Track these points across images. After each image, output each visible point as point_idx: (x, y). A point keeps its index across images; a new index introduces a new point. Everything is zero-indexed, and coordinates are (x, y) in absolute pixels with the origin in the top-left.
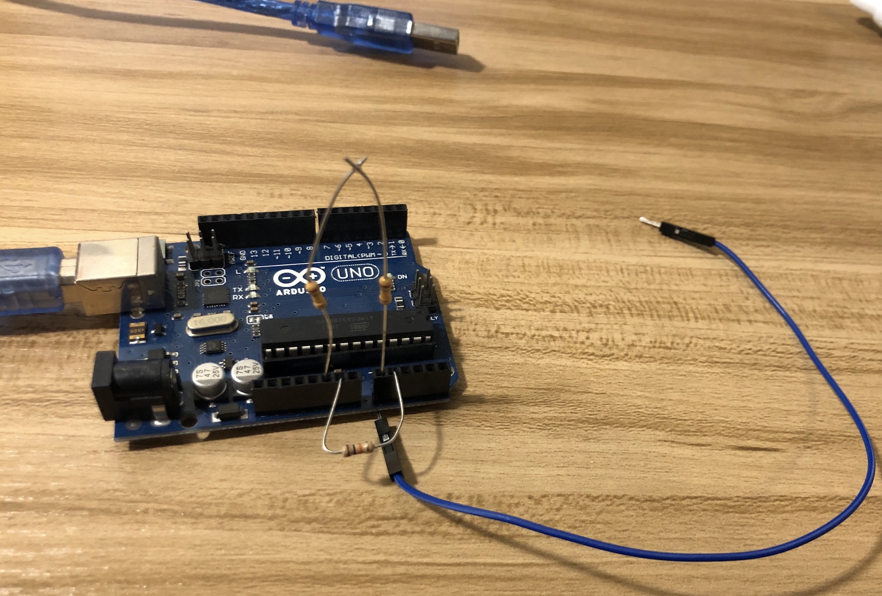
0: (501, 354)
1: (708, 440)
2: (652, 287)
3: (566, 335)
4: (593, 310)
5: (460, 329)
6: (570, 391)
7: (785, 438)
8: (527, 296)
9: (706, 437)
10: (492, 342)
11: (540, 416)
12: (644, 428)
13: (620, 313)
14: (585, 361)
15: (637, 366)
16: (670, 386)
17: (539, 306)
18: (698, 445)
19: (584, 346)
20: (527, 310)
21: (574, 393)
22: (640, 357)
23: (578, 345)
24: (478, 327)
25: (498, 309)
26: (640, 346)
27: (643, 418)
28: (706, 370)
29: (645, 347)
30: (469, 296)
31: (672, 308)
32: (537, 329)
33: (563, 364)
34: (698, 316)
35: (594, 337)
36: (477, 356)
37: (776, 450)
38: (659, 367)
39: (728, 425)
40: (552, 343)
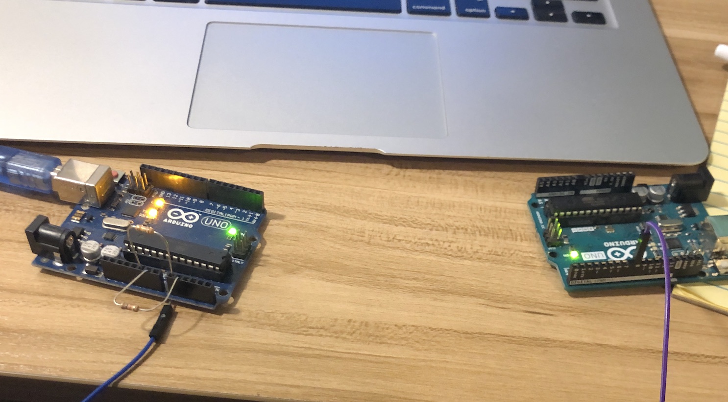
0: (394, 251)
1: (510, 306)
2: (498, 220)
3: (436, 243)
4: (457, 230)
5: (371, 235)
6: (431, 274)
7: (558, 309)
8: (417, 220)
9: (509, 304)
10: (390, 244)
11: (411, 286)
12: (472, 297)
13: (474, 234)
14: (445, 258)
15: (476, 263)
16: (494, 276)
17: (423, 226)
18: (503, 308)
19: (446, 250)
20: (415, 228)
21: (434, 275)
22: (480, 259)
23: (443, 250)
24: (382, 235)
25: (397, 226)
26: (481, 253)
27: (473, 291)
28: (520, 268)
29: (484, 254)
30: (380, 217)
31: (508, 233)
32: (419, 239)
33: (431, 259)
34: (524, 238)
35: (454, 245)
36: (379, 251)
37: (551, 315)
38: (490, 265)
39: (525, 299)
40: (427, 247)
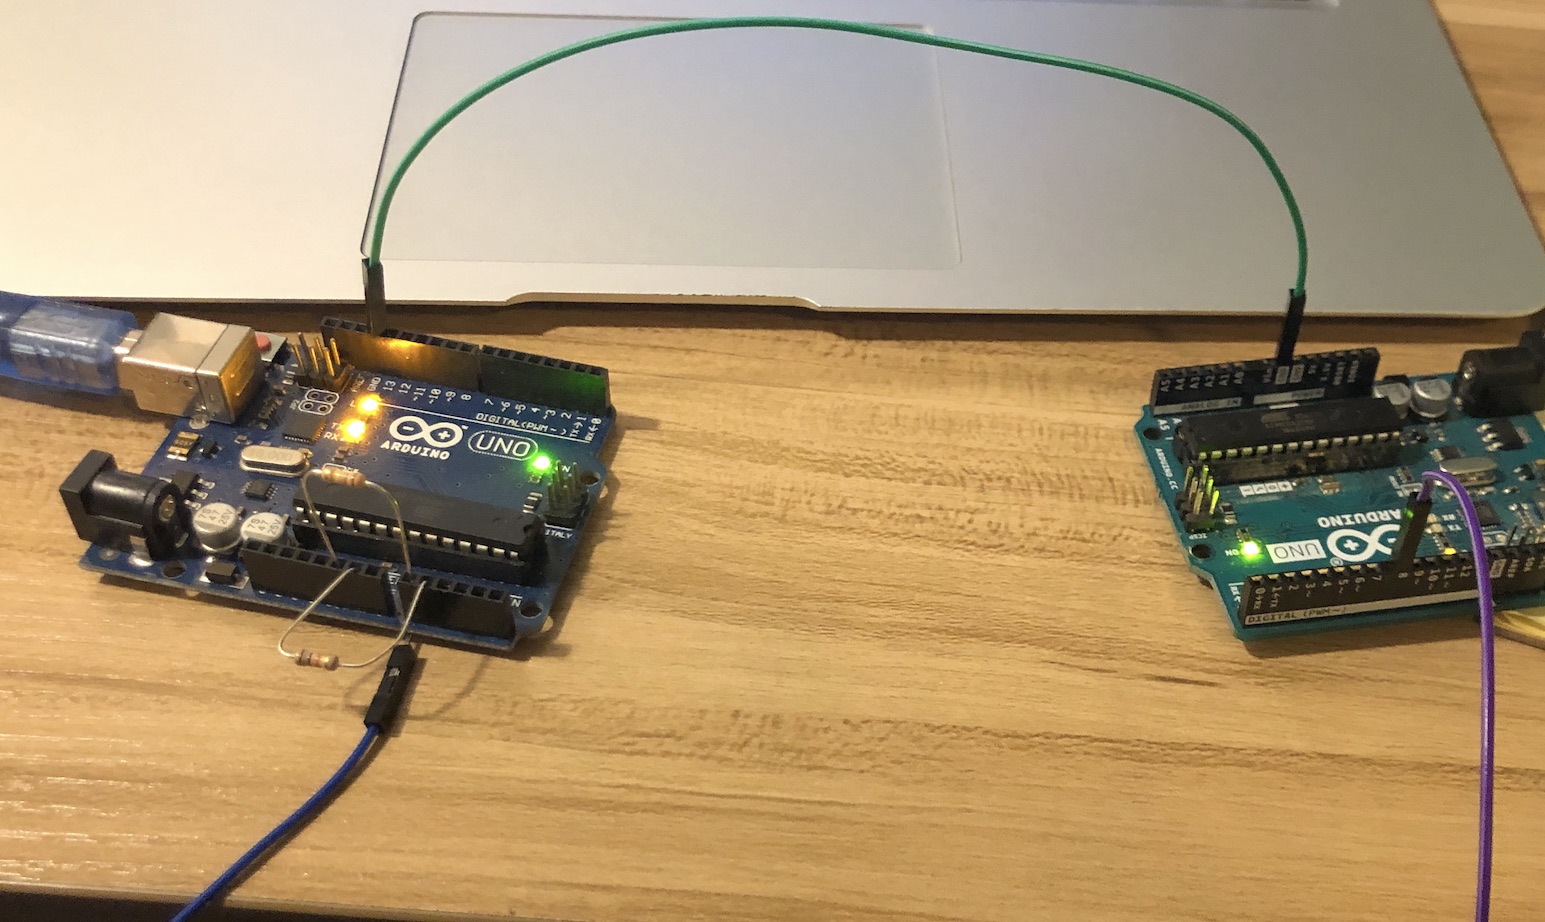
0: (841, 536)
1: (1114, 664)
2: (1081, 455)
3: (939, 515)
4: (986, 483)
5: (788, 501)
6: (929, 590)
7: (1230, 669)
8: (894, 460)
9: (1113, 661)
10: (833, 521)
11: (881, 620)
12: (1026, 644)
13: (1026, 490)
14: (961, 551)
15: (1033, 562)
16: (1075, 591)
17: (909, 474)
18: (1097, 670)
19: (962, 532)
20: (889, 479)
21: (936, 593)
22: (1042, 550)
23: (954, 531)
24: (814, 499)
25: (847, 475)
26: (1045, 536)
27: (1027, 631)
28: (1133, 572)
29: (1052, 537)
30: (808, 456)
31: (1104, 486)
32: (900, 506)
33: (927, 555)
34: (1141, 498)
35: (980, 520)
36: (807, 538)
37: (1211, 684)
38: (1065, 565)
39: (1148, 648)
40: (917, 526)
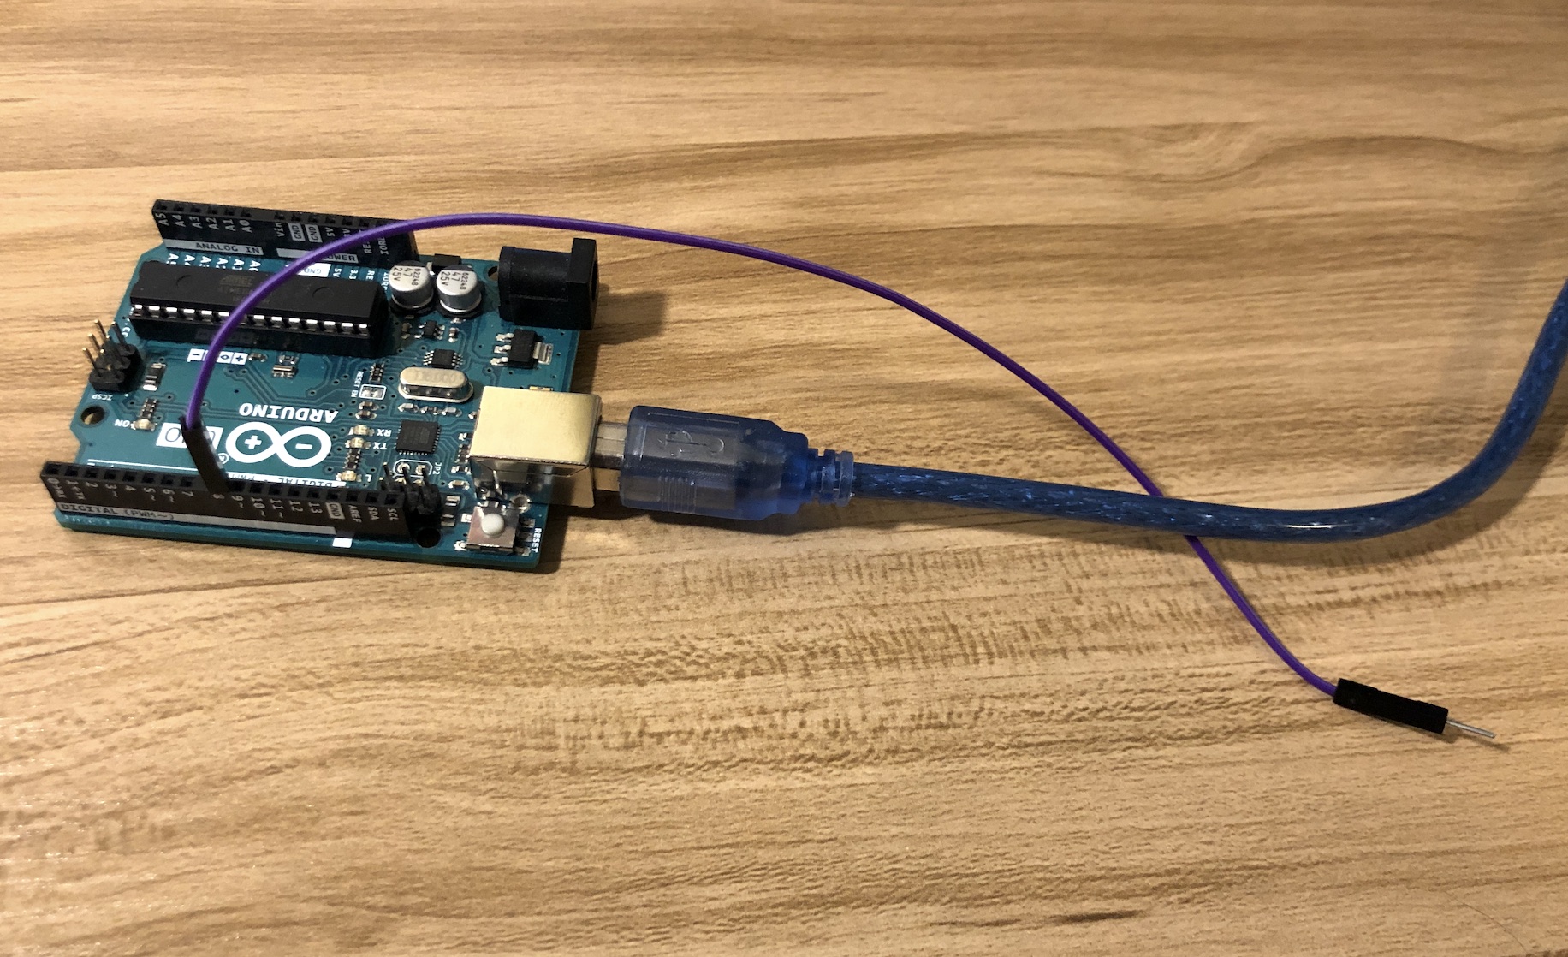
0: (650, 780)
1: (1015, 910)
2: (912, 598)
3: (763, 723)
4: (810, 662)
5: (575, 738)
6: (774, 843)
7: (1146, 888)
8: (693, 648)
9: (1012, 905)
10: (636, 758)
11: (723, 904)
12: (905, 903)
13: (859, 663)
14: (799, 774)
15: (888, 772)
16: (947, 807)
17: (714, 667)
18: (997, 924)
19: (796, 743)
20: (694, 678)
21: (783, 846)
22: (895, 752)
23: (786, 742)
24: (608, 729)
25: (641, 683)
26: (895, 728)
27: (903, 881)
28: (1010, 763)
29: (902, 729)
30: (588, 663)
31: (948, 639)
32: (713, 718)
33: (760, 788)
34: (994, 649)
35: (814, 717)
36: (608, 792)
37: (1130, 915)
38: (927, 770)
39: (1048, 875)
40: (741, 744)
